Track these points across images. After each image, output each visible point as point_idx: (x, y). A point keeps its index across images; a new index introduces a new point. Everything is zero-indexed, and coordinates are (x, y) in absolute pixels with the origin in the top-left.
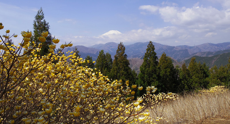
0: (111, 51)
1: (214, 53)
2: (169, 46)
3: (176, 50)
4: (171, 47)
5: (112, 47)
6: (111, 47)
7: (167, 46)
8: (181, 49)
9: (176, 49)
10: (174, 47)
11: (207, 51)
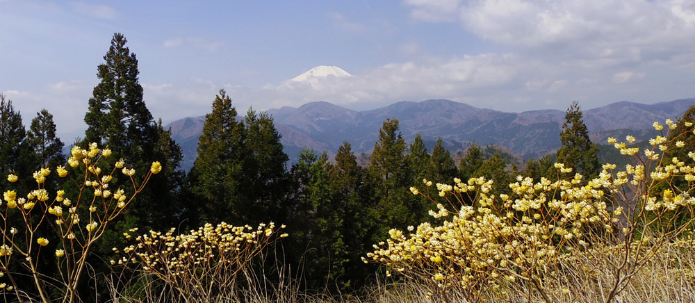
0: (317, 128)
1: (643, 135)
2: (499, 112)
3: (520, 125)
4: (505, 114)
5: (321, 116)
6: (318, 115)
7: (492, 113)
8: (537, 122)
9: (521, 123)
10: (514, 116)
11: (622, 128)
